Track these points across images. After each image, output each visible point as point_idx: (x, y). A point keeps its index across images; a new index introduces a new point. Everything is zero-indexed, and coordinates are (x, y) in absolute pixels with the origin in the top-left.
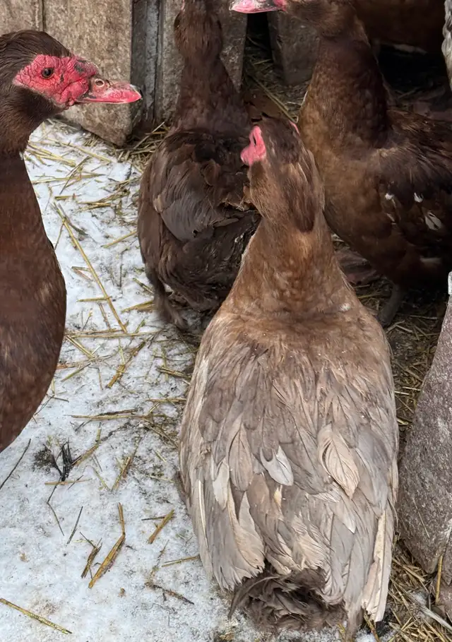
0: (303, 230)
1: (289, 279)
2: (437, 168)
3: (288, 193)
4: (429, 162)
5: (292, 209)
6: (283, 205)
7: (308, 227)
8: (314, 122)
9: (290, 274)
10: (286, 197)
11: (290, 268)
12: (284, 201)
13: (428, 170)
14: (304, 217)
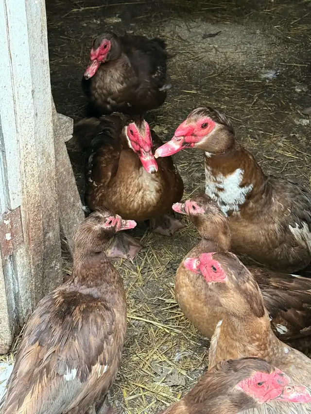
0: (259, 317)
1: (258, 346)
2: (274, 297)
3: (249, 299)
4: (269, 295)
5: (252, 308)
6: (247, 306)
7: (262, 315)
8: (186, 286)
9: (257, 343)
10: (248, 301)
11: (258, 340)
12: (247, 303)
13: (270, 301)
14: (259, 310)
